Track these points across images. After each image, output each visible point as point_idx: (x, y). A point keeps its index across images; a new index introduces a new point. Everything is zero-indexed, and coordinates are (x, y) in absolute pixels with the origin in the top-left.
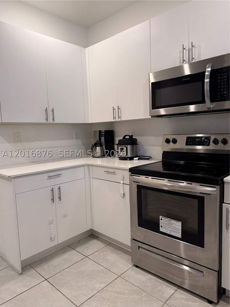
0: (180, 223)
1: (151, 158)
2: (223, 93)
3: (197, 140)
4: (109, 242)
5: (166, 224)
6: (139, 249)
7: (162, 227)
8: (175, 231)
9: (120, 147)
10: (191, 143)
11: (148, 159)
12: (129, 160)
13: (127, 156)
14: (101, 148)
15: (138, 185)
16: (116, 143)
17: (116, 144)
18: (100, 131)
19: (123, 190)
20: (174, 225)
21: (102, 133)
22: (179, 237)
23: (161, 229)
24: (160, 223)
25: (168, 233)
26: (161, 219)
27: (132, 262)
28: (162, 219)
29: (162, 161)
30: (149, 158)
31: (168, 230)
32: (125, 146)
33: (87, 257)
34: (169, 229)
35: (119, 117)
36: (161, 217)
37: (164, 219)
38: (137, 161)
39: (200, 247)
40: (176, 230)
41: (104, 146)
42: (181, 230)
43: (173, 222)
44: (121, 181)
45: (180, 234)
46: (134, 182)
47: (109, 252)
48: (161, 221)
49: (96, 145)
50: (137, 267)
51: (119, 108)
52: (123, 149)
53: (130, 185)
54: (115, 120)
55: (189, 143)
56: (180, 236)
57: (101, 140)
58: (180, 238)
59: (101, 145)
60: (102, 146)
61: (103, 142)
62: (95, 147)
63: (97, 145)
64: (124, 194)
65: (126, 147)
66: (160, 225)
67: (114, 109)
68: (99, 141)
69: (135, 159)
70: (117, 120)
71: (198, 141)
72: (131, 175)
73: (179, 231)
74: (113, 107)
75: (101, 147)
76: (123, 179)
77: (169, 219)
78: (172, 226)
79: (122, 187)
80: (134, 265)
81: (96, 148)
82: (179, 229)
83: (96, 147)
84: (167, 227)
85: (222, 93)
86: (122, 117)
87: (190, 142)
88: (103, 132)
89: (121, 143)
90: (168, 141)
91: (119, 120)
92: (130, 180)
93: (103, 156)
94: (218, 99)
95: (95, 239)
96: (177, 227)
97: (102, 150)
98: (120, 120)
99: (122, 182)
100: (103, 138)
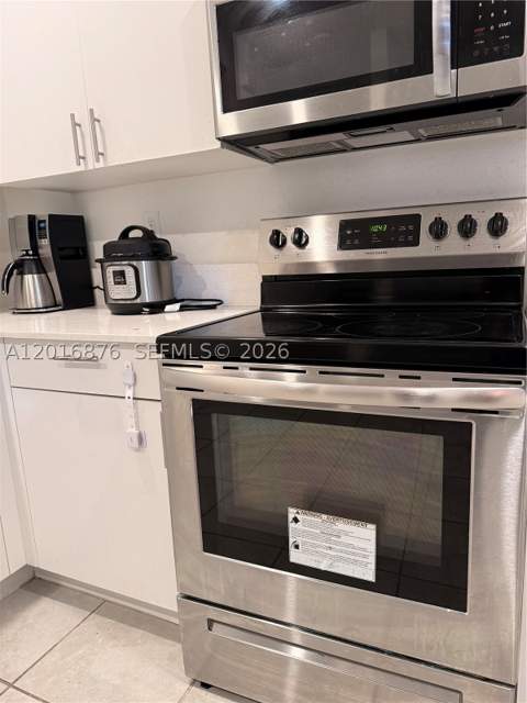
0: (373, 527)
1: (221, 302)
2: (496, 27)
3: (375, 229)
4: (98, 598)
5: (314, 536)
6: (210, 629)
7: (297, 547)
8: (352, 557)
9: (110, 270)
10: (356, 242)
11: (213, 307)
12: (151, 313)
13: (138, 301)
14: (40, 279)
15: (195, 402)
16: (96, 258)
17: (97, 261)
18: (32, 219)
19: (137, 423)
20: (343, 539)
21: (42, 225)
22: (365, 578)
23: (295, 557)
24: (290, 535)
25: (323, 567)
26: (296, 520)
27: (187, 672)
28: (299, 517)
29: (262, 310)
30: (215, 303)
31: (325, 556)
32: (130, 265)
33: (11, 685)
34: (329, 552)
35: (98, 154)
36: (292, 513)
37: (305, 517)
38: (178, 316)
39: (449, 610)
40: (353, 554)
41: (54, 273)
42: (374, 554)
43: (342, 525)
44: (124, 392)
45: (373, 566)
46: (178, 389)
47: (100, 640)
48: (292, 526)
49: (19, 267)
50: (205, 686)
51: (94, 120)
52: (122, 274)
53: (165, 401)
54: (81, 168)
55: (348, 242)
56: (370, 576)
57: (40, 251)
58: (369, 582)
59: (40, 268)
60: (45, 272)
61: (46, 259)
62: (18, 274)
63: (26, 270)
64: (141, 439)
65: (133, 266)
66: (291, 541)
67: (75, 125)
68: (31, 252)
69: (168, 308)
70: (91, 167)
71: (379, 234)
72: (164, 365)
73: (365, 557)
74: (73, 116)
75: (43, 275)
76: (131, 381)
77: (324, 517)
78: (336, 543)
79: (131, 411)
80: (194, 682)
81: (22, 279)
82: (364, 550)
83: (22, 273)
84: (319, 546)
85: (492, 28)
86: (109, 153)
87: (352, 237)
88: (44, 221)
89: (112, 253)
90: (277, 240)
91: (98, 166)
92: (163, 384)
93: (51, 306)
94: (476, 53)
95: (46, 595)
96: (356, 543)
97: (46, 287)
98: (101, 164)
99: (129, 393)
100: (45, 243)
